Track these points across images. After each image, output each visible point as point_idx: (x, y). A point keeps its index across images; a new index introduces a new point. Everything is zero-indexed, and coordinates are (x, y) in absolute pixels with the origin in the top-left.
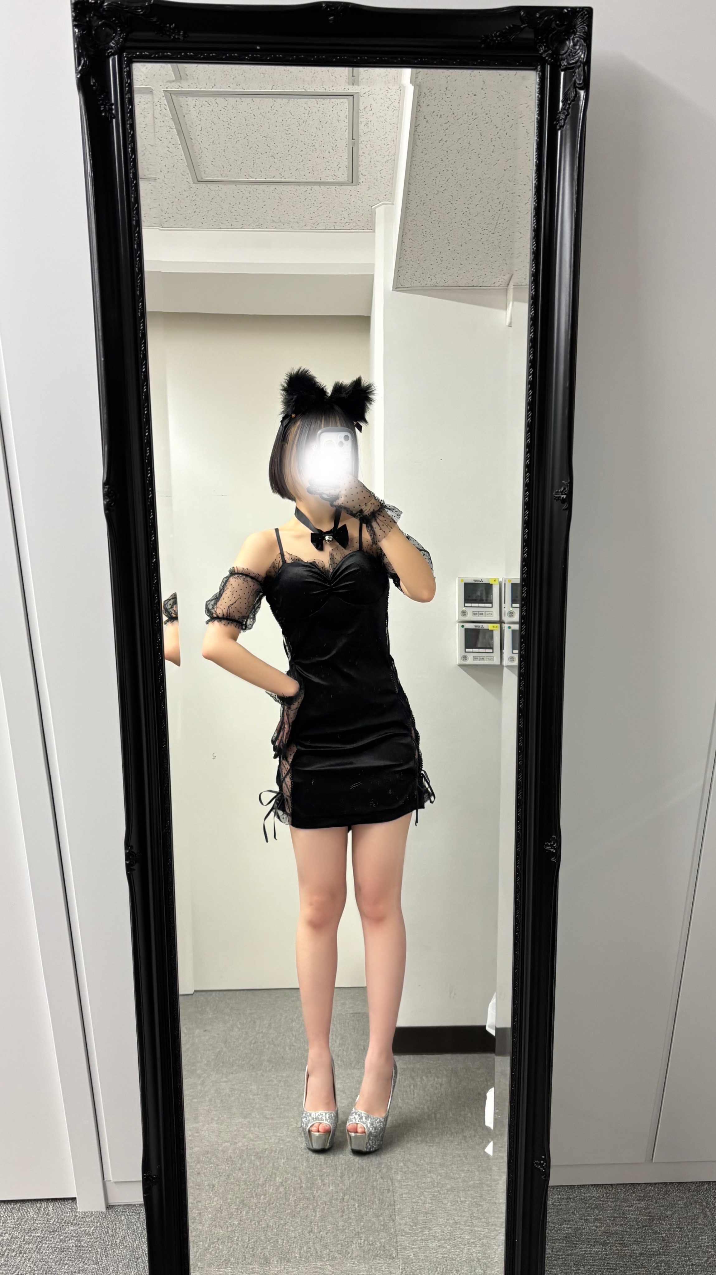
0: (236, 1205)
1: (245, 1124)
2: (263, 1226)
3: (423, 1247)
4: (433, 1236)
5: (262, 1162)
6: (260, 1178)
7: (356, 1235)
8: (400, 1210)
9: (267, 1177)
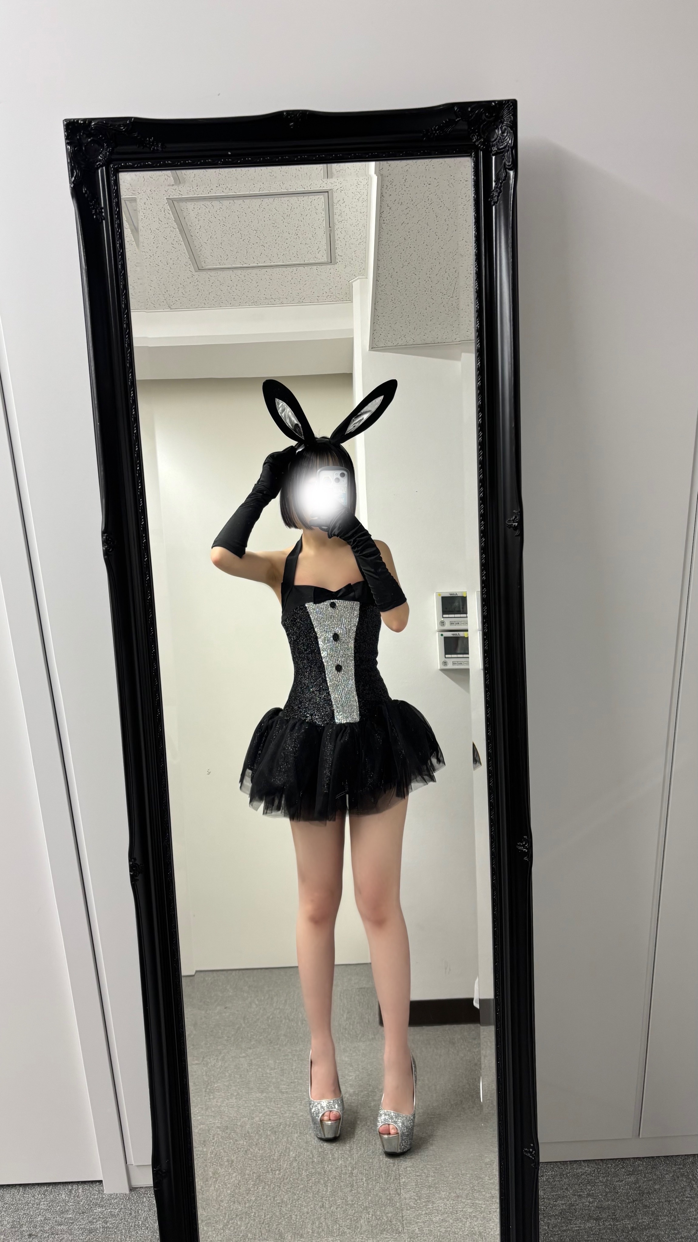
0: (253, 1181)
1: (262, 1099)
2: (278, 1201)
3: (428, 1221)
4: (436, 1210)
5: (277, 1138)
6: (275, 1153)
7: (364, 1209)
8: (405, 1184)
9: (282, 1152)
